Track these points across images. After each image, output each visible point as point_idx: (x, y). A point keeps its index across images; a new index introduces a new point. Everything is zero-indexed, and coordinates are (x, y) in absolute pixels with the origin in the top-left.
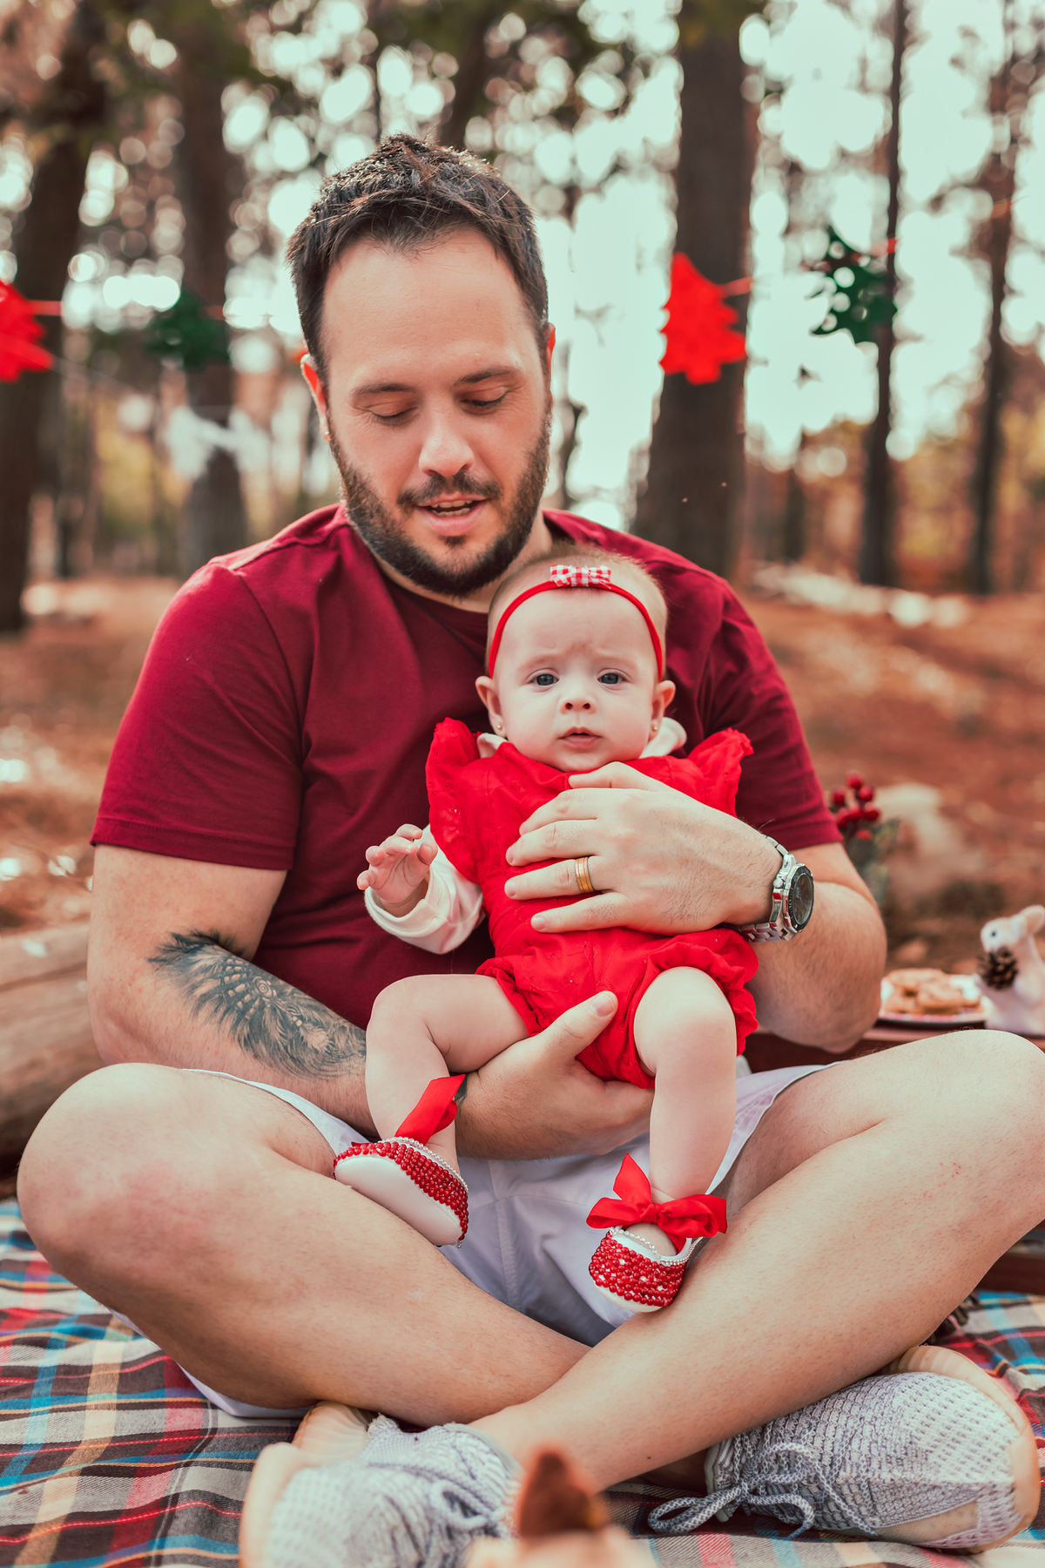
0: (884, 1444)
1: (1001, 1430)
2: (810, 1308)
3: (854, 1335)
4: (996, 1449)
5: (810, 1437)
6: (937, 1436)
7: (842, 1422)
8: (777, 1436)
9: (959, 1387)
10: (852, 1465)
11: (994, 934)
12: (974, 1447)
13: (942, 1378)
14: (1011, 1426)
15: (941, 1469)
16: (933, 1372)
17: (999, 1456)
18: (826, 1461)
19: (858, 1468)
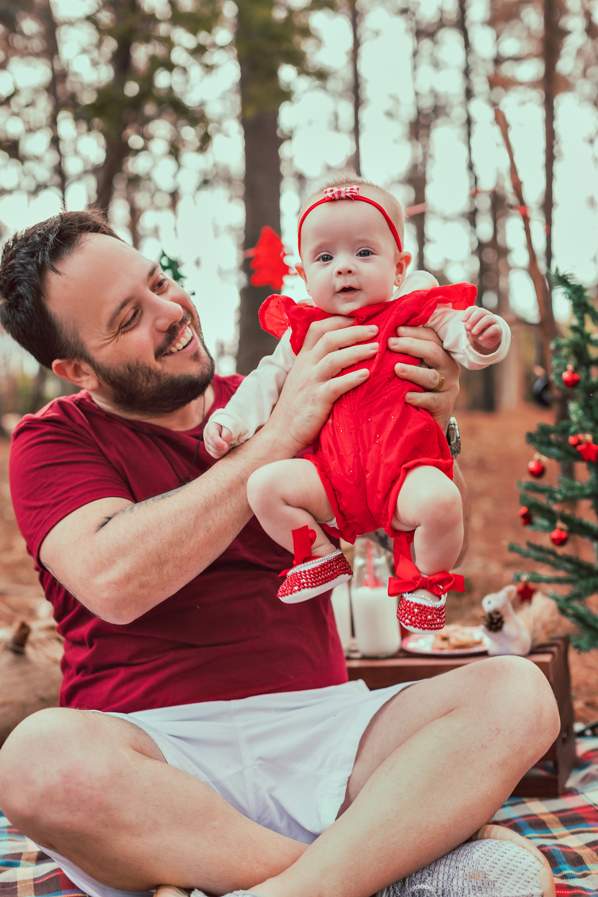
0: (471, 880)
1: (533, 865)
2: (427, 812)
3: (451, 825)
4: (532, 876)
5: (430, 881)
6: (499, 872)
7: (447, 870)
8: (412, 882)
9: (508, 845)
10: (454, 894)
11: (489, 602)
12: (520, 876)
13: (497, 841)
14: (538, 862)
15: (502, 890)
16: (492, 838)
17: (534, 879)
18: (440, 893)
19: (457, 894)
